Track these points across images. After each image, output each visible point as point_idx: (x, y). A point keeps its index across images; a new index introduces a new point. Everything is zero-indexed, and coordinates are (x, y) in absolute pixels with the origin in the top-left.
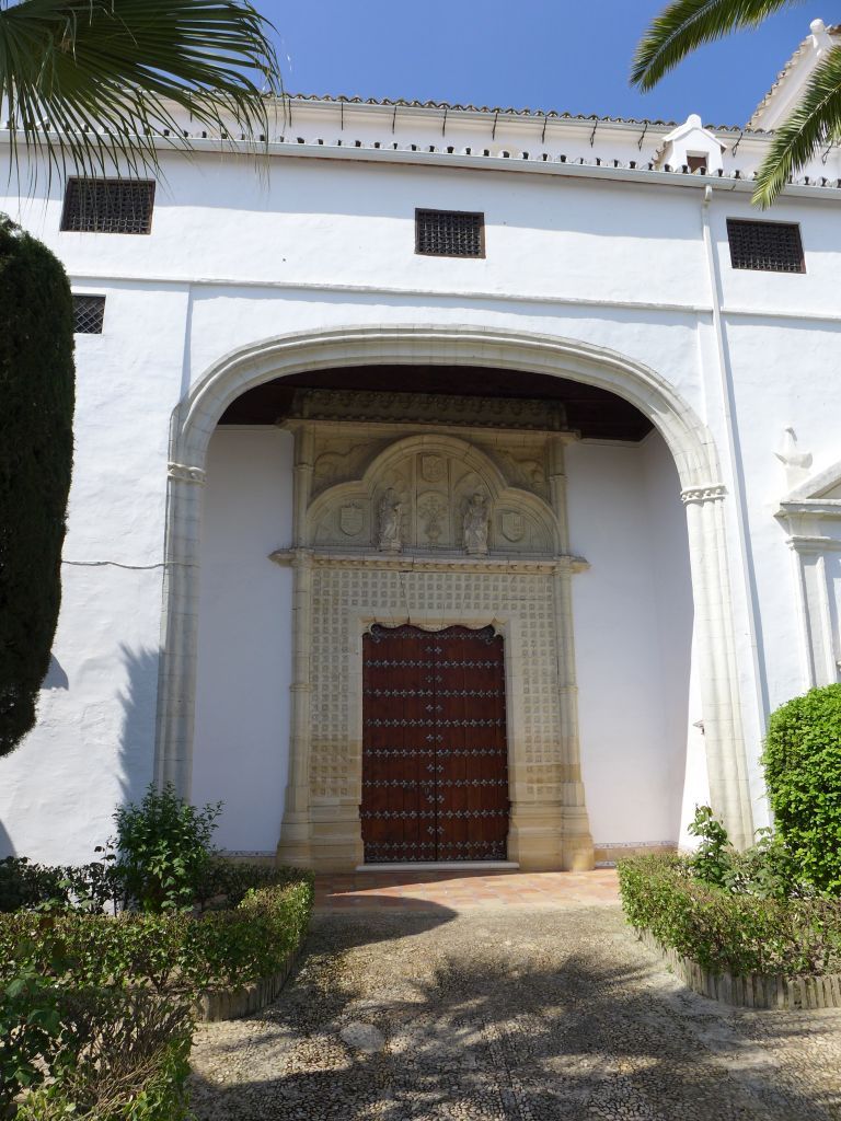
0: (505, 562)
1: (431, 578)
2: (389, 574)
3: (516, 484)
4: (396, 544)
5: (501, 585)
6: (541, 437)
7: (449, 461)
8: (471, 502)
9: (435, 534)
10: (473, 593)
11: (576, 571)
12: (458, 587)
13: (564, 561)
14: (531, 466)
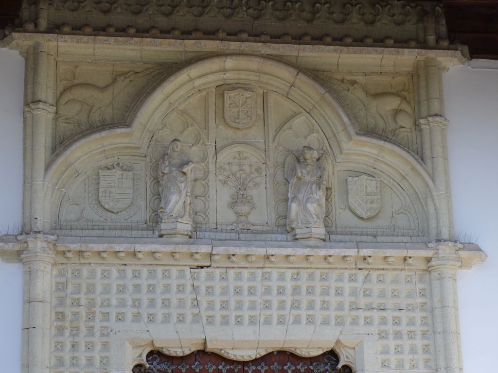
0: (352, 252)
1: (239, 277)
2: (174, 271)
3: (370, 132)
4: (185, 226)
5: (347, 286)
6: (408, 57)
7: (264, 96)
8: (299, 159)
9: (244, 209)
10: (305, 300)
11: (464, 264)
12: (281, 291)
13: (446, 249)
14: (393, 103)
